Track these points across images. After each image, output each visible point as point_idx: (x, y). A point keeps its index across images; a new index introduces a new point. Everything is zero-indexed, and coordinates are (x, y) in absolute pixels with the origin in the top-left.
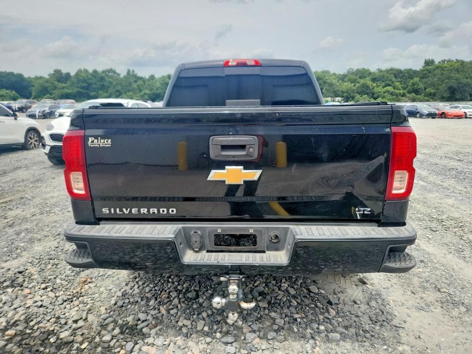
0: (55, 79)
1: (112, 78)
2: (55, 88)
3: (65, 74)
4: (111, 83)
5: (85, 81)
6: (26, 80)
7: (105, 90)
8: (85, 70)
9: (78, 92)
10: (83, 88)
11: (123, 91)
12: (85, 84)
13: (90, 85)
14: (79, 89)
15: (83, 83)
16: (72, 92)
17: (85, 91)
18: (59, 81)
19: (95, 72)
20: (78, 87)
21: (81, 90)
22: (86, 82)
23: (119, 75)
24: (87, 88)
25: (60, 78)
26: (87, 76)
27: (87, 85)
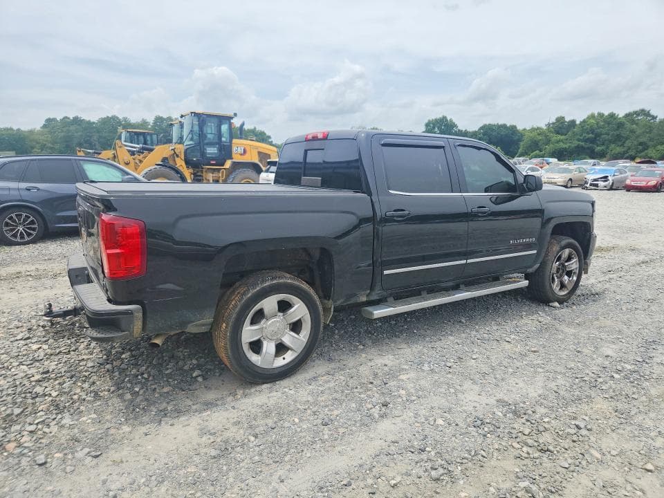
0: (553, 130)
1: (637, 124)
2: (548, 142)
3: (568, 122)
4: (632, 131)
5: (592, 131)
6: (519, 132)
7: (620, 143)
8: (599, 114)
9: (578, 147)
10: (586, 141)
11: (650, 143)
12: (590, 135)
13: (598, 135)
14: (581, 143)
15: (588, 133)
16: (569, 146)
17: (588, 145)
18: (558, 133)
19: (612, 116)
20: (579, 140)
21: (583, 143)
22: (592, 133)
23: (654, 118)
24: (593, 141)
25: (560, 128)
26: (597, 123)
27: (593, 136)
